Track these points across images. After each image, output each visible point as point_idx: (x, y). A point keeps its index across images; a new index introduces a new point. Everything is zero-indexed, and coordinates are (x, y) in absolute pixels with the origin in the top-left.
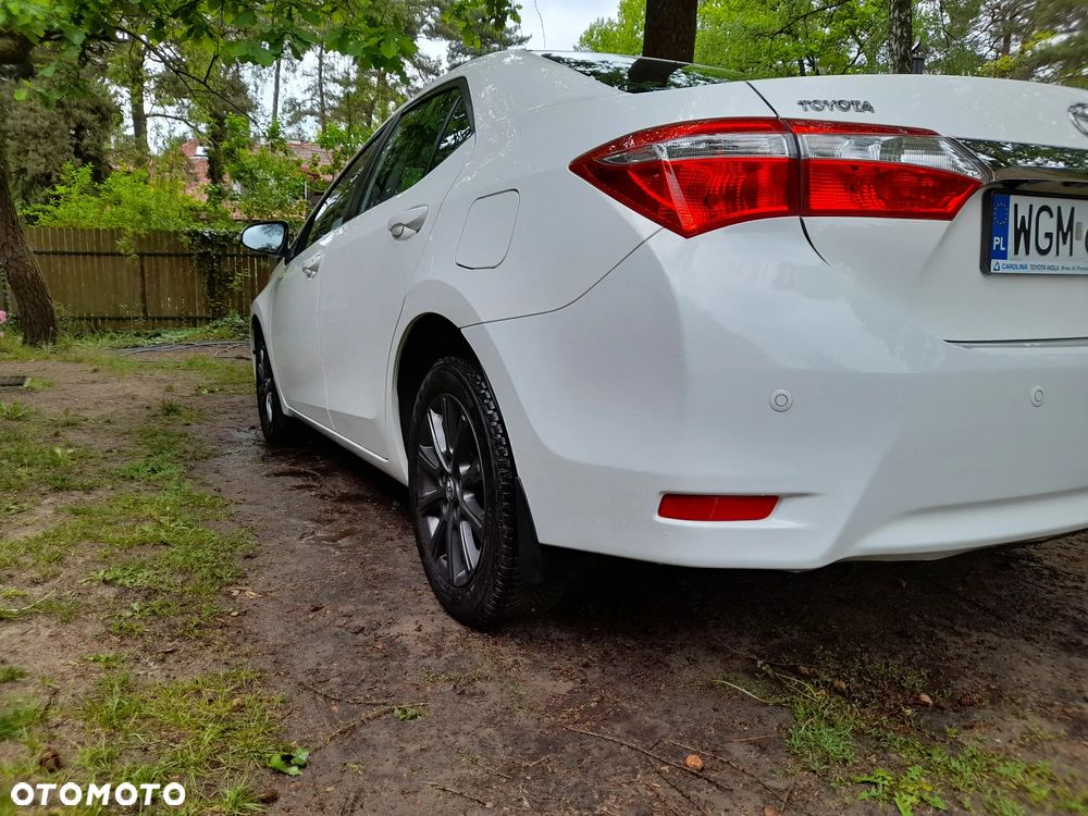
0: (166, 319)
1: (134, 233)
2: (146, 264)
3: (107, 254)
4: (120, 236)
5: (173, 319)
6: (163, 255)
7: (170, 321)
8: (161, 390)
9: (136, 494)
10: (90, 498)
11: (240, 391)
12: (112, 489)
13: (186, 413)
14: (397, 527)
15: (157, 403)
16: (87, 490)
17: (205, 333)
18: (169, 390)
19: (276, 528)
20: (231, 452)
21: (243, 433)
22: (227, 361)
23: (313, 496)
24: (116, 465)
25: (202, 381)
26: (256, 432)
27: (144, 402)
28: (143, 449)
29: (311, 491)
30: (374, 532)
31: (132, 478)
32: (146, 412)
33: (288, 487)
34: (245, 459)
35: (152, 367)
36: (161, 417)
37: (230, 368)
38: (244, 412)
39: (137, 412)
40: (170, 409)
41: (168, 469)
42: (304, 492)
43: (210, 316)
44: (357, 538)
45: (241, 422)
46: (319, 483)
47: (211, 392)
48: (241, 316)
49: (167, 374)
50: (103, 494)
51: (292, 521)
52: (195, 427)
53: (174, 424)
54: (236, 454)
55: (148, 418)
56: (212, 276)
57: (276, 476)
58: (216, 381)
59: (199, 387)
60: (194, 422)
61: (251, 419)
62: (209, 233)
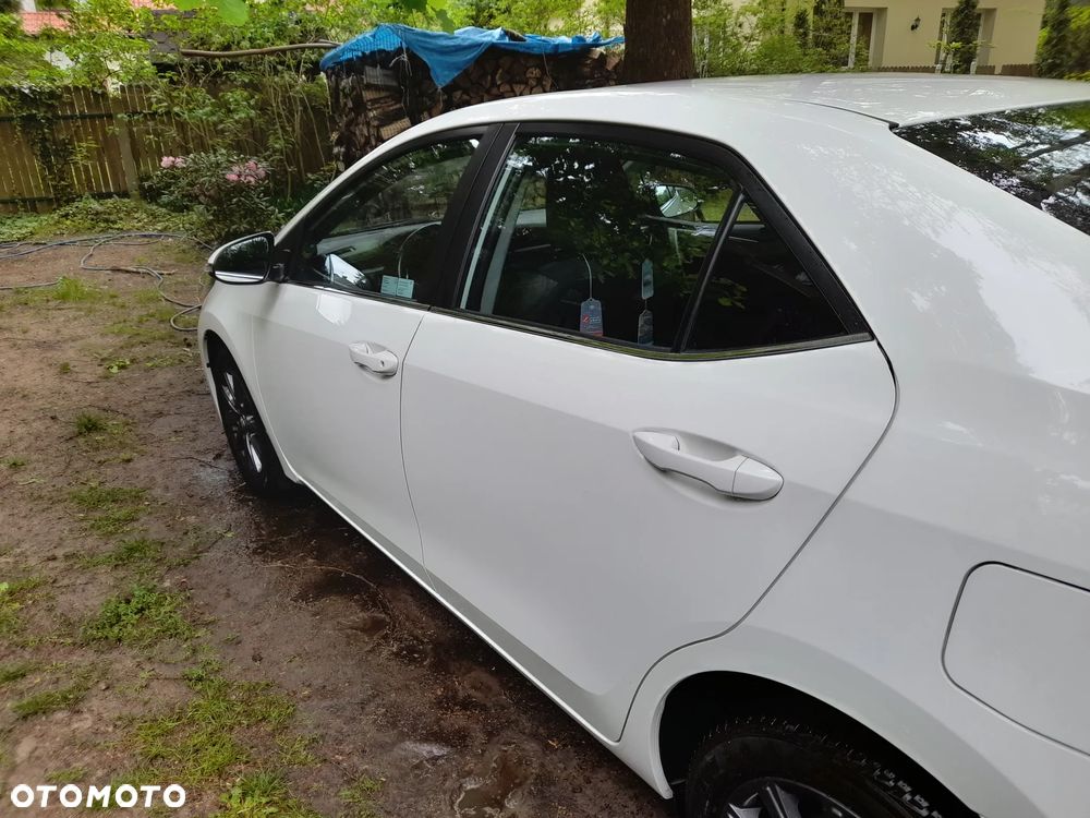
5: (5, 202)
8: (53, 371)
9: (146, 695)
10: (84, 724)
11: (157, 361)
12: (107, 688)
13: (110, 423)
14: (565, 746)
15: (61, 402)
16: (74, 704)
17: (55, 225)
18: (65, 369)
19: (396, 773)
20: (220, 530)
21: (210, 470)
22: (104, 276)
23: (397, 654)
24: (77, 601)
25: (100, 341)
26: (226, 465)
27: (40, 402)
28: (96, 543)
29: (385, 637)
30: (542, 765)
31: (119, 640)
32: (56, 429)
33: (349, 631)
34: (247, 547)
35: (14, 305)
36: (81, 440)
37: (115, 297)
38: (185, 410)
39: (42, 428)
40: (90, 427)
41: (159, 603)
42: (379, 644)
43: (52, 196)
44: (530, 792)
45: (194, 440)
46: (385, 609)
47: (122, 367)
48: (93, 197)
49: (41, 322)
50: (102, 706)
51: (409, 745)
52: (140, 464)
53: (109, 460)
54: (229, 535)
55: (64, 446)
56: (44, 147)
57: (316, 598)
58: (118, 341)
59: (102, 360)
60: (133, 449)
61: (203, 428)
62: (30, 88)
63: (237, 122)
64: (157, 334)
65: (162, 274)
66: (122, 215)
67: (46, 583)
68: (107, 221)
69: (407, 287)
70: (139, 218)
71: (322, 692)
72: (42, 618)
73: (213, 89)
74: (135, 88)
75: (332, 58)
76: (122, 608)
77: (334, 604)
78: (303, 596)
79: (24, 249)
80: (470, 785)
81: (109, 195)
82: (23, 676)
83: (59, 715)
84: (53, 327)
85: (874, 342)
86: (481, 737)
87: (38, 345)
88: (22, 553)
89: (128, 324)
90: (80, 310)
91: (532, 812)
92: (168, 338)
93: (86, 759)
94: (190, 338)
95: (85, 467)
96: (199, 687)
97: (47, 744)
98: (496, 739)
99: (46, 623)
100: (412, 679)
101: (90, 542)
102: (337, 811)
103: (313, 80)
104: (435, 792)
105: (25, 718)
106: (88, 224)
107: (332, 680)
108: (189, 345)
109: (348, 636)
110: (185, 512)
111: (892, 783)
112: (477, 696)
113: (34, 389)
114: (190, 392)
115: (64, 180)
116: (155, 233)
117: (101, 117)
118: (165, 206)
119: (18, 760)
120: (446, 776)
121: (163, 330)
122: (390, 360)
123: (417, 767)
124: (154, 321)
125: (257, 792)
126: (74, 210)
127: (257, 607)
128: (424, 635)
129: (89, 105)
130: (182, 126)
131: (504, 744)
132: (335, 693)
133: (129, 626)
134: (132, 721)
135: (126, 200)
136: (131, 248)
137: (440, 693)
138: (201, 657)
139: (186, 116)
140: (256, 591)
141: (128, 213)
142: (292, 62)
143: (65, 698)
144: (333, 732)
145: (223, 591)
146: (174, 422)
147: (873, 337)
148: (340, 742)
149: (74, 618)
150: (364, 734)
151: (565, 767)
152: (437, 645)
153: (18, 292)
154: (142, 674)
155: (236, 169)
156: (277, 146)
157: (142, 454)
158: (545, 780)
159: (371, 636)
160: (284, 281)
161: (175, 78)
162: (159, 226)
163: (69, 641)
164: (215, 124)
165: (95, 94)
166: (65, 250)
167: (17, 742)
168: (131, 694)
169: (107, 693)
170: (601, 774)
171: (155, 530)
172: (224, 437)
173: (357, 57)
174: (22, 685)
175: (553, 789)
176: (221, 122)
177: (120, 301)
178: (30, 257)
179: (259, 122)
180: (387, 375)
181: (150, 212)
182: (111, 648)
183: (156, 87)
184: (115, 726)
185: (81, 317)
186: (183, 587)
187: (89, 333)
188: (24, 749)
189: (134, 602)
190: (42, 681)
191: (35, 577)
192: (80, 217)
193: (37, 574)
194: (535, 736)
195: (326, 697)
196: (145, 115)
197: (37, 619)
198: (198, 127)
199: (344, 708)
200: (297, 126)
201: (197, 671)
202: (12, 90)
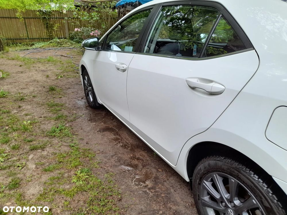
0: (35, 39)
1: (21, 11)
2: (26, 21)
3: (13, 18)
4: (17, 12)
5: (37, 39)
6: (31, 18)
7: (36, 40)
8: (45, 77)
9: (60, 148)
10: (45, 153)
11: (70, 76)
12: (51, 146)
13: (57, 89)
14: (163, 171)
15: (46, 84)
16: (43, 148)
17: (48, 44)
18: (48, 76)
19: (119, 172)
20: (81, 115)
21: (80, 101)
22: (59, 57)
23: (122, 146)
24: (46, 127)
25: (56, 71)
26: (84, 100)
27: (41, 83)
28: (51, 115)
29: (119, 142)
30: (156, 175)
31: (55, 136)
32: (44, 89)
33: (110, 140)
34: (87, 119)
35: (37, 62)
36: (50, 92)
37: (61, 62)
38: (75, 88)
39: (41, 89)
40: (52, 89)
41: (65, 129)
42: (117, 143)
43: (48, 38)
44: (152, 180)
45: (77, 94)
46: (120, 136)
47: (61, 77)
48: (58, 38)
49: (43, 66)
50: (49, 150)
51: (123, 166)
52: (63, 98)
53: (56, 97)
54: (83, 116)
55: (46, 93)
56: (47, 25)
57: (103, 132)
58: (61, 71)
59: (57, 75)
60: (62, 95)
61: (79, 92)
62: (45, 10)
63: (94, 20)
64: (70, 70)
65: (73, 57)
66: (64, 43)
67: (39, 122)
68: (61, 44)
69: (131, 48)
70: (68, 44)
71: (102, 152)
72: (37, 130)
73: (89, 12)
74: (70, 11)
75: (119, 3)
76: (56, 129)
77: (107, 133)
78: (100, 131)
79: (41, 50)
80: (137, 177)
81: (62, 38)
82: (32, 141)
83: (39, 151)
84: (46, 67)
85: (254, 50)
86: (141, 167)
87: (42, 71)
88: (34, 115)
89: (64, 68)
90: (52, 64)
91: (153, 185)
92: (73, 71)
93: (45, 161)
94: (78, 72)
95: (50, 98)
96: (73, 148)
97: (36, 157)
98: (145, 167)
99: (38, 131)
100: (125, 152)
101: (50, 114)
102: (103, 179)
103: (114, 10)
104: (128, 178)
105: (31, 150)
106: (56, 45)
107: (105, 150)
108: (78, 73)
109: (110, 141)
110: (73, 110)
111: (248, 172)
112: (141, 157)
113: (40, 80)
114: (77, 84)
115: (51, 34)
116: (72, 48)
117: (61, 18)
118: (74, 41)
119: (29, 159)
120: (131, 174)
121: (72, 69)
122: (125, 67)
123: (124, 172)
124: (70, 67)
125: (84, 172)
126: (53, 41)
127: (88, 132)
128: (129, 142)
129: (58, 15)
130: (80, 21)
131: (147, 169)
132: (106, 153)
133: (57, 134)
134: (56, 154)
135: (66, 39)
136: (66, 51)
137: (132, 156)
138: (74, 142)
139: (81, 19)
140: (88, 129)
141: (66, 43)
142: (109, 6)
143: (41, 147)
144: (104, 162)
145: (81, 128)
146: (73, 90)
147: (254, 49)
148: (106, 164)
149: (44, 130)
150: (112, 163)
151: (162, 175)
152: (132, 145)
153: (38, 59)
154: (59, 144)
155: (93, 32)
156: (103, 27)
157: (64, 96)
158: (156, 178)
159: (116, 142)
160: (101, 51)
161: (80, 9)
162: (73, 46)
163: (43, 135)
164: (88, 21)
165: (60, 12)
166: (50, 50)
167: (29, 155)
168: (56, 148)
169: (51, 147)
170: (172, 178)
171: (66, 113)
172: (84, 94)
173: (125, 3)
174: (31, 143)
175: (158, 180)
176: (90, 20)
177: (62, 63)
178: (42, 52)
179: (100, 21)
180: (124, 71)
181: (71, 43)
182: (52, 138)
183: (75, 11)
184: (52, 154)
185: (52, 65)
186: (71, 126)
187: (54, 69)
188: (31, 157)
189: (59, 128)
190: (36, 143)
191: (36, 121)
192: (54, 43)
193: (37, 120)
194: (155, 168)
195: (103, 154)
196: (72, 18)
197: (36, 130)
198: (85, 22)
199: (107, 157)
200: (109, 23)
201: (73, 145)
202: (41, 11)
